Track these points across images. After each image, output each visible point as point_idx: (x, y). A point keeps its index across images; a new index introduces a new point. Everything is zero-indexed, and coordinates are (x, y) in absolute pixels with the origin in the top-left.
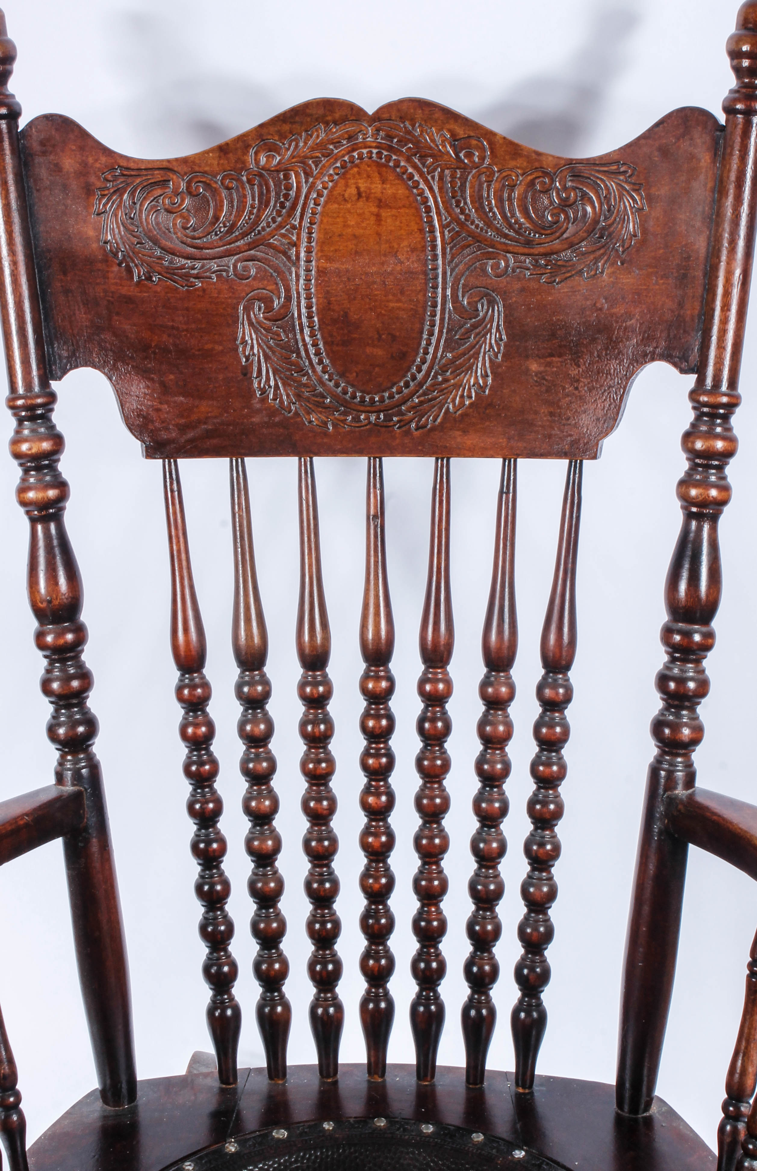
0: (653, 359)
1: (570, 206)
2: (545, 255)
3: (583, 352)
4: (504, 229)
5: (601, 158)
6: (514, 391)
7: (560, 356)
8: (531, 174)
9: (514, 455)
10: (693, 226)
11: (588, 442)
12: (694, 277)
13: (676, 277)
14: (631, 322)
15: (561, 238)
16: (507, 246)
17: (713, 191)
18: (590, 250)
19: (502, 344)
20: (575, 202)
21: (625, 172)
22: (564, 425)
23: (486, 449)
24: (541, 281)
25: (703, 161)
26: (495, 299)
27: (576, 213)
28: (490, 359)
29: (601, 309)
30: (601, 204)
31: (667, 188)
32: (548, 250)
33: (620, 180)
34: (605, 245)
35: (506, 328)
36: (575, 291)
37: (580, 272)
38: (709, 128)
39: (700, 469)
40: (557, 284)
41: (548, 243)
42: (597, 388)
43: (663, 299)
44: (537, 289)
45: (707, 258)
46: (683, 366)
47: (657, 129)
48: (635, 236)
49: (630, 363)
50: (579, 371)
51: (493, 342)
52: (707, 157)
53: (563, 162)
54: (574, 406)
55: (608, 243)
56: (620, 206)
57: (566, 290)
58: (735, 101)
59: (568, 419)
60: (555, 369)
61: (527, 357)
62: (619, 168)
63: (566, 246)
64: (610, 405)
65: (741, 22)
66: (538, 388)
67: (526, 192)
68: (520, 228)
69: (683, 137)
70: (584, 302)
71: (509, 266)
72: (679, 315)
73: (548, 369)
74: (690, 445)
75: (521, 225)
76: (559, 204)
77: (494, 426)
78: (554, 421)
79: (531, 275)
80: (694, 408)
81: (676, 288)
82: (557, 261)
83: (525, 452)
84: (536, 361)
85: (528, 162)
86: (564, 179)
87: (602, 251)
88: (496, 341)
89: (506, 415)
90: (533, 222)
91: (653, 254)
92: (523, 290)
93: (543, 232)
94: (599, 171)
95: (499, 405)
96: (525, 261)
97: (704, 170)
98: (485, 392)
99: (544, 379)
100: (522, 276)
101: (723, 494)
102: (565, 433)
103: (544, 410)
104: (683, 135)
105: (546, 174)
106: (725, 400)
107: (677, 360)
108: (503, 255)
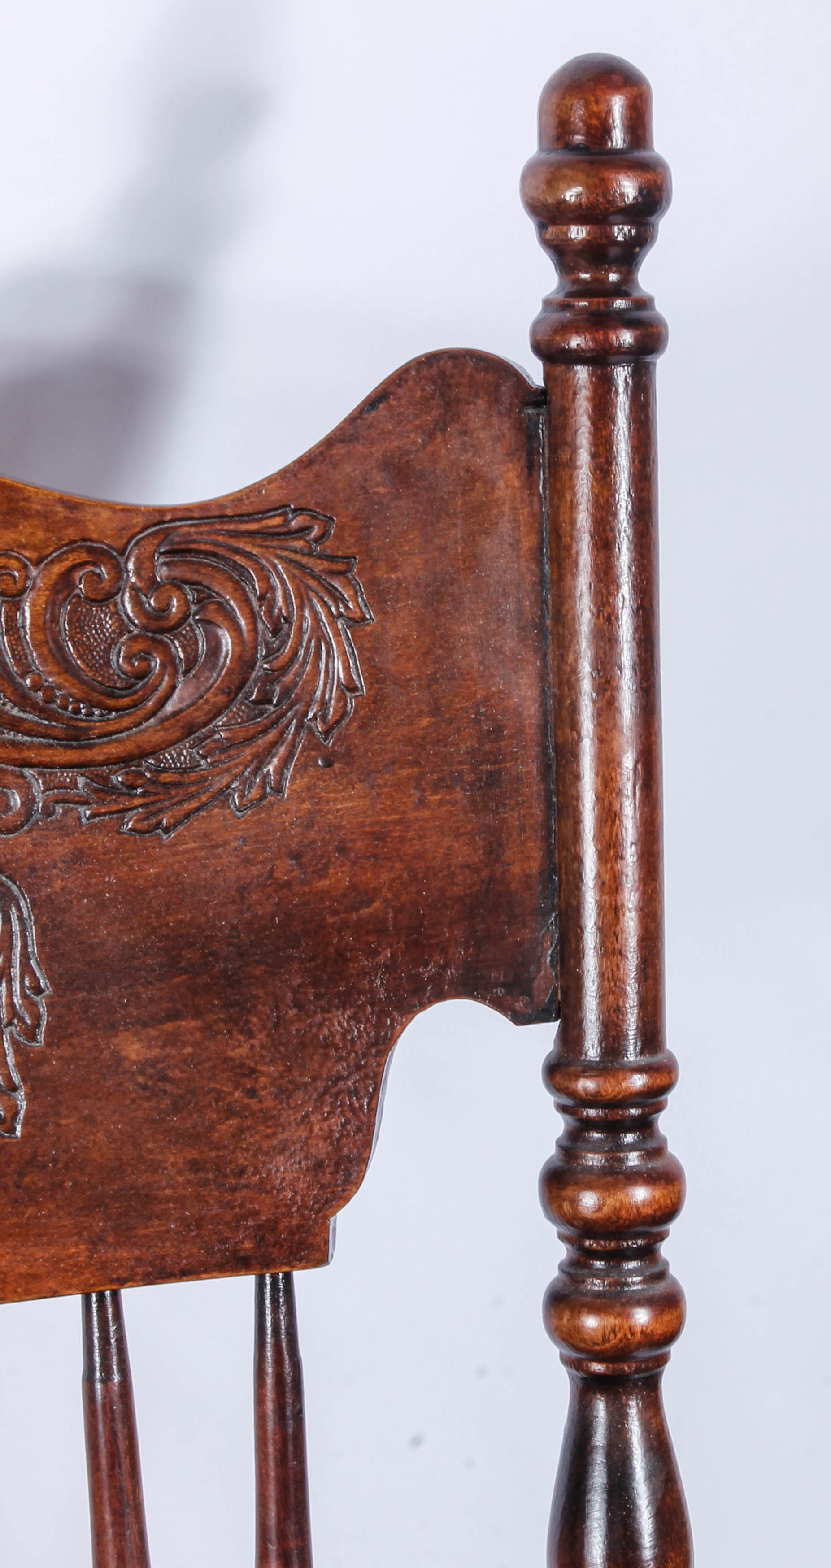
0: (440, 996)
1: (171, 629)
2: (125, 760)
3: (256, 997)
4: (8, 707)
5: (237, 498)
6: (90, 1120)
7: (197, 1014)
8: (59, 559)
9: (112, 1281)
10: (498, 651)
11: (299, 1227)
12: (518, 779)
13: (472, 785)
14: (370, 910)
15: (160, 714)
16: (21, 750)
17: (537, 556)
18: (242, 735)
19: (42, 1002)
20: (185, 617)
21: (304, 530)
22: (233, 1190)
23: (36, 1277)
24: (124, 829)
25: (501, 483)
26: (9, 888)
27: (190, 645)
28: (15, 1043)
29: (288, 884)
30: (253, 618)
31: (418, 560)
32: (130, 747)
33: (295, 552)
34: (279, 719)
35: (47, 961)
36: (214, 847)
37: (223, 794)
38: (506, 399)
39: (599, 1264)
40: (167, 830)
41: (129, 729)
42: (306, 1085)
43: (447, 842)
44: (116, 851)
45: (543, 729)
46: (519, 1005)
47: (373, 414)
48: (353, 689)
49: (382, 1011)
50: (252, 1046)
51: (17, 1001)
52: (512, 475)
53: (139, 521)
54: (250, 1139)
55: (284, 714)
56: (302, 617)
57: (192, 845)
58: (565, 329)
59: (242, 1172)
60: (189, 1050)
61: (113, 1027)
62: (287, 522)
63: (178, 734)
64: (343, 1126)
65: (552, 131)
66: (152, 1103)
67: (53, 604)
68: (50, 700)
69: (443, 430)
70: (242, 872)
71: (33, 801)
72: (492, 879)
73: (170, 1050)
74: (566, 1206)
75: (49, 691)
76: (145, 628)
77: (51, 1214)
78: (206, 1183)
79: (93, 816)
80: (563, 1109)
81: (473, 812)
82: (157, 771)
83: (140, 1270)
84: (136, 1034)
85: (47, 530)
86: (148, 564)
87: (271, 736)
88: (24, 996)
89: (76, 1183)
90: (83, 682)
91: (405, 730)
92: (78, 856)
93: (110, 702)
94: (235, 534)
95: (55, 1161)
96: (74, 784)
97: (506, 509)
98: (14, 1130)
99: (165, 1078)
100: (71, 821)
101: (667, 1317)
102: (238, 1210)
103: (174, 1157)
104: (442, 425)
105: (98, 555)
106: (638, 1081)
107: (500, 991)
108: (13, 773)
